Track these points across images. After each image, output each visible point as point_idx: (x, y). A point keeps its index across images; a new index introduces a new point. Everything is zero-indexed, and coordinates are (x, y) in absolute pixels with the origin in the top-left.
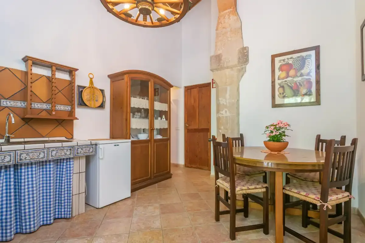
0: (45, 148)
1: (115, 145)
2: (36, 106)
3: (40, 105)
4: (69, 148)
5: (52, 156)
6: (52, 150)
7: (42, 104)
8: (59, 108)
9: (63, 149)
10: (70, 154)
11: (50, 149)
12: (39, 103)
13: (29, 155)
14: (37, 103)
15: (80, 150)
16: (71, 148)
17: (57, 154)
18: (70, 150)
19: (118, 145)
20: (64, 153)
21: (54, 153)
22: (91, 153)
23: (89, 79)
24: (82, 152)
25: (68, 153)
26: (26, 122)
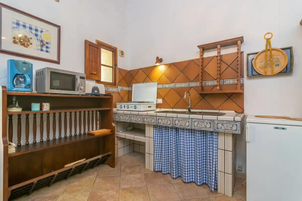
0: (189, 118)
1: (277, 128)
2: (209, 84)
3: (212, 82)
4: (209, 122)
5: (194, 126)
6: (194, 120)
7: (214, 81)
8: (228, 83)
9: (203, 121)
10: (210, 128)
11: (193, 120)
12: (212, 81)
13: (179, 122)
14: (210, 81)
15: (220, 125)
16: (211, 122)
17: (198, 125)
18: (210, 123)
19: (283, 129)
20: (204, 126)
21: (196, 123)
22: (234, 131)
23: (265, 41)
24: (222, 128)
25: (208, 126)
26: (202, 97)
